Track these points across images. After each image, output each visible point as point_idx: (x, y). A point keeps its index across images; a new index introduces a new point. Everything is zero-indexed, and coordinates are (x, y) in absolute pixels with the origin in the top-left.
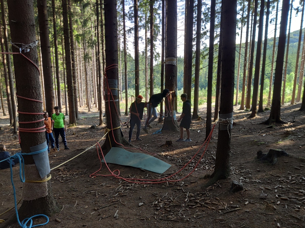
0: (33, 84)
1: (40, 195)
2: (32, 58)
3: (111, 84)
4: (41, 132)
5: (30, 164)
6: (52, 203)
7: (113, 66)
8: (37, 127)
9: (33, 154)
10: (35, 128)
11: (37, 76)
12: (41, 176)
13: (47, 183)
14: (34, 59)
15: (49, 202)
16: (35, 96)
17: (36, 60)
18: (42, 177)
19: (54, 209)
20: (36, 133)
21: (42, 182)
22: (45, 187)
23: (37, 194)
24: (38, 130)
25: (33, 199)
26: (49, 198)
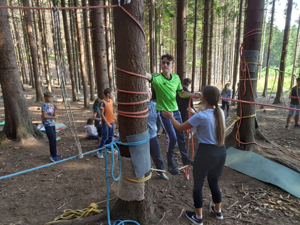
0: (132, 51)
1: (134, 198)
2: (134, 13)
3: (249, 56)
4: (141, 118)
5: (126, 157)
6: (148, 210)
7: (256, 31)
8: (136, 111)
9: (129, 146)
10: (133, 111)
11: (140, 40)
12: (136, 174)
13: (144, 184)
14: (136, 15)
15: (146, 209)
16: (134, 68)
17: (139, 16)
18: (138, 176)
19: (151, 218)
20: (134, 118)
21: (138, 181)
22: (141, 189)
23: (132, 195)
24: (136, 115)
25: (127, 200)
26: (146, 203)
